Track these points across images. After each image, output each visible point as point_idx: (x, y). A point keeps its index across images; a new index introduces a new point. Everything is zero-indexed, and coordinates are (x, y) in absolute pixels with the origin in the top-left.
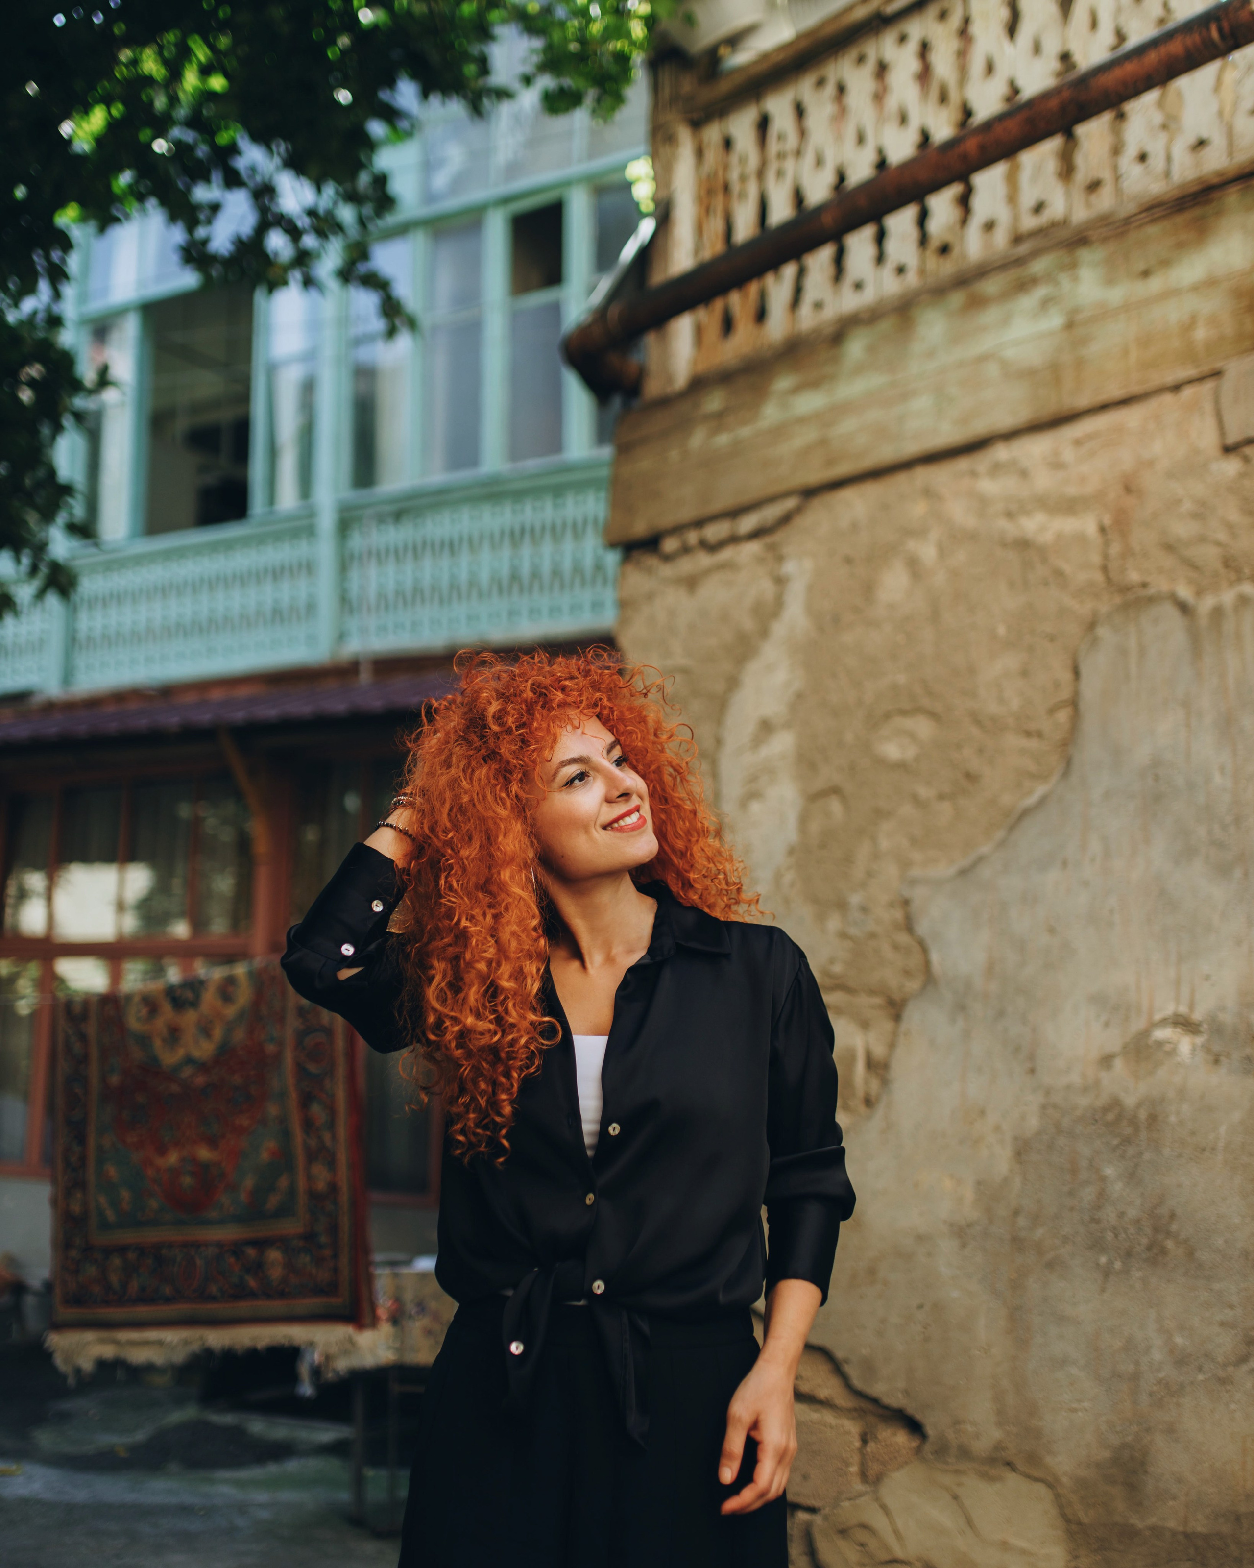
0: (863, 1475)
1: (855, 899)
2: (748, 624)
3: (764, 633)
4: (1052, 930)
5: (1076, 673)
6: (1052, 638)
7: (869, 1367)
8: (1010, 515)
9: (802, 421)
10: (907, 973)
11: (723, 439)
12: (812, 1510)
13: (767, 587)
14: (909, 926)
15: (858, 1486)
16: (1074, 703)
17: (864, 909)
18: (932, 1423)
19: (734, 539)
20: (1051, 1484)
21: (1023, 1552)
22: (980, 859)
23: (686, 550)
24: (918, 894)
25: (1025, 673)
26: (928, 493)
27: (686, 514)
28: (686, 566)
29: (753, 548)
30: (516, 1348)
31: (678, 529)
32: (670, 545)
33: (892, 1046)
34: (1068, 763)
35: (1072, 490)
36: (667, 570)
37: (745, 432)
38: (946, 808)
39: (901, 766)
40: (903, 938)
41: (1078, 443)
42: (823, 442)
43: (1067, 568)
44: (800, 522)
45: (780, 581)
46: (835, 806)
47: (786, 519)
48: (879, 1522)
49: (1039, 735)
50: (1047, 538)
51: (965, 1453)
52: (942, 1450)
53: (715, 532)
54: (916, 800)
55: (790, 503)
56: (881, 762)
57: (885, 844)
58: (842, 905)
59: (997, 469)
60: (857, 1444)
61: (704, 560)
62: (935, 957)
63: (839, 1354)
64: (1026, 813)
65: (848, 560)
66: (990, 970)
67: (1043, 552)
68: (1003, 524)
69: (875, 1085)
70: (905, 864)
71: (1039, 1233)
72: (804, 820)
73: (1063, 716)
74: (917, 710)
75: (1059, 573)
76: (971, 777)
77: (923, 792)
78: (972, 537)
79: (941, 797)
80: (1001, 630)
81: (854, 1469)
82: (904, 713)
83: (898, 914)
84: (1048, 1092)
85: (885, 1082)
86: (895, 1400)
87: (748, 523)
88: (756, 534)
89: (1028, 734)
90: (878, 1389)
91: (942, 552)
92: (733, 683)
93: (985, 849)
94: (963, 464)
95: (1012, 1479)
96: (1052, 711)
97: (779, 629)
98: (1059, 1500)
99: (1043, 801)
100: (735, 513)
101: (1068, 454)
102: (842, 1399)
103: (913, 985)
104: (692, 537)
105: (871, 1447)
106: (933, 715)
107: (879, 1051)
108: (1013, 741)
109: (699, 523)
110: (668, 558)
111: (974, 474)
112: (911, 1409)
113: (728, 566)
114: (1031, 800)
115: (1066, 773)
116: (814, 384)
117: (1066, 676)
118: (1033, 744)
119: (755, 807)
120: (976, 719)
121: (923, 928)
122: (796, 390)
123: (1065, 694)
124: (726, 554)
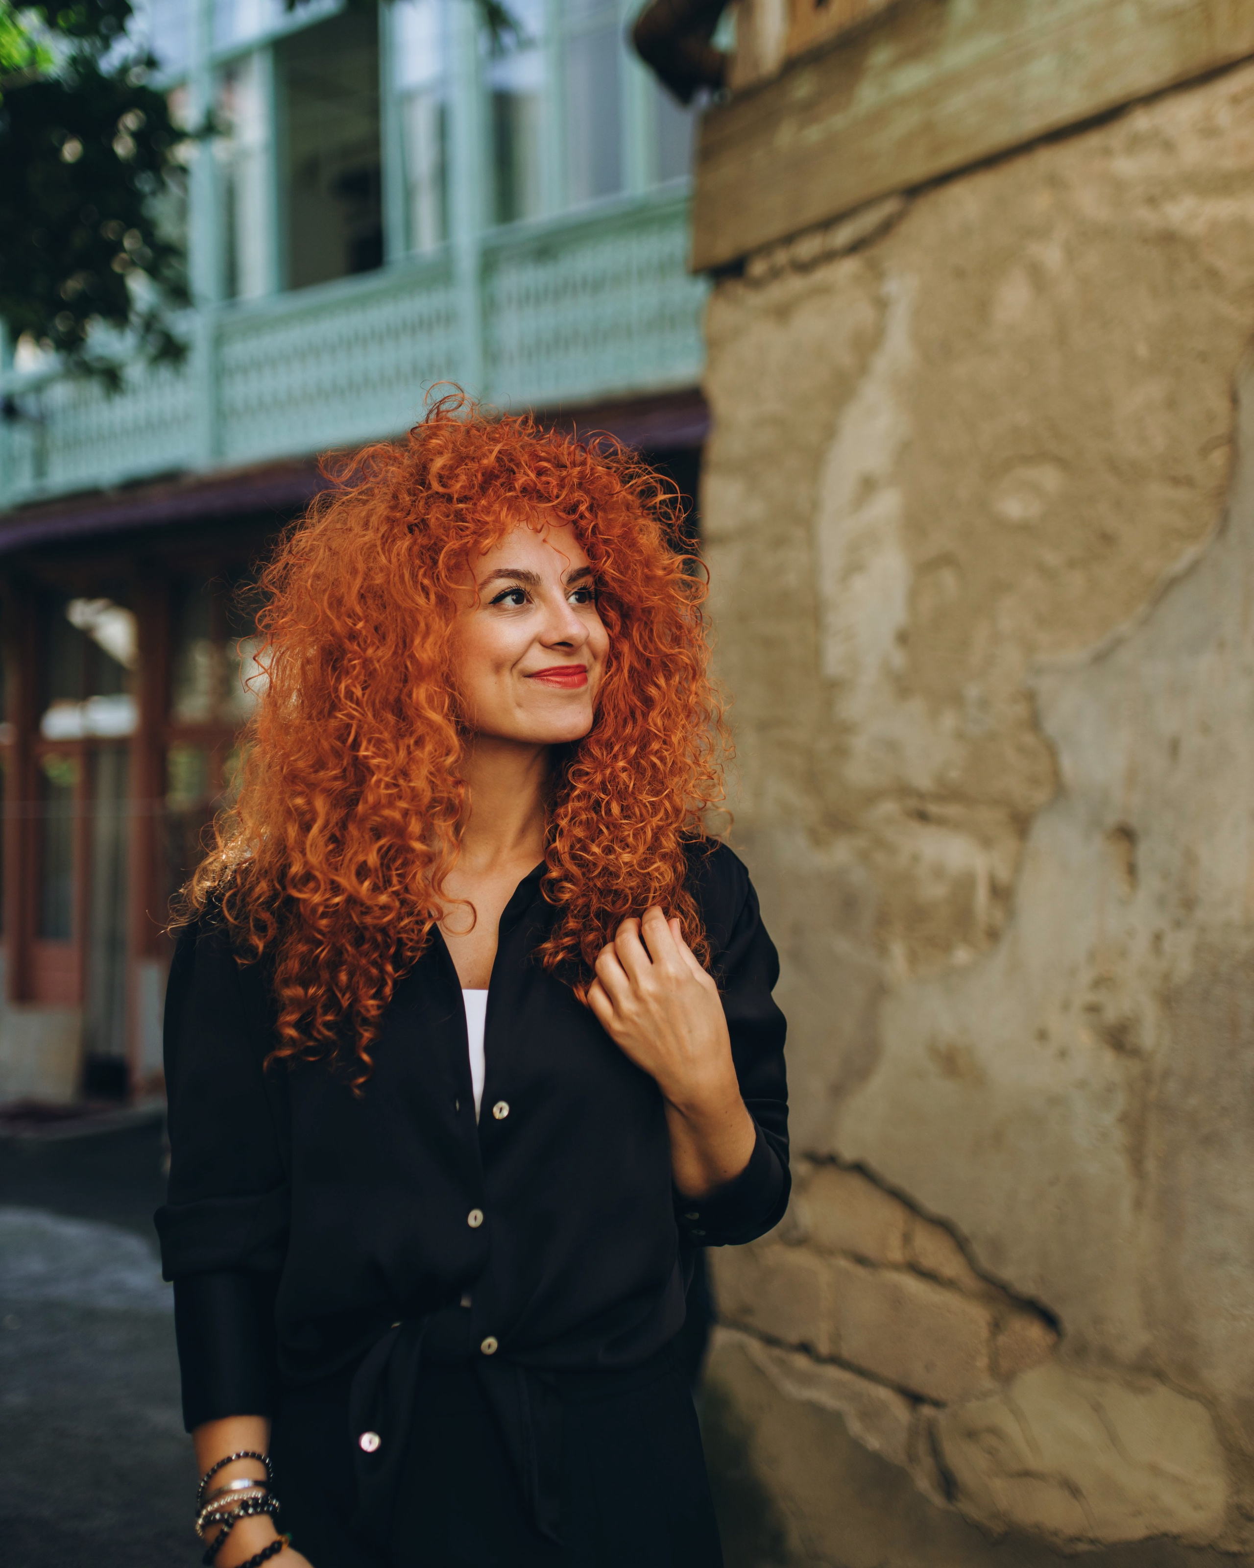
0: (994, 1370)
1: (973, 691)
2: (846, 359)
3: (863, 369)
4: (1206, 729)
5: (1234, 400)
6: (1203, 357)
7: (996, 1247)
8: (1152, 201)
9: (903, 102)
10: (1034, 781)
11: (814, 134)
12: (937, 1404)
13: (865, 313)
14: (1034, 722)
15: (987, 1383)
16: (1232, 440)
17: (984, 704)
18: (1069, 1316)
19: (829, 257)
20: (1210, 1401)
21: (1176, 1480)
22: (1118, 642)
23: (775, 274)
24: (1045, 685)
25: (1171, 404)
26: (1054, 182)
27: (775, 228)
28: (777, 292)
29: (848, 267)
30: (369, 1442)
31: (766, 249)
32: (758, 268)
33: (1017, 867)
34: (1225, 518)
35: (1229, 163)
36: (755, 299)
37: (838, 121)
38: (1077, 580)
39: (1024, 528)
40: (1029, 739)
41: (1235, 100)
42: (928, 127)
43: (1222, 264)
44: (906, 228)
45: (882, 304)
46: (948, 579)
47: (886, 228)
48: (1011, 1427)
49: (1188, 482)
50: (1197, 228)
51: (1107, 1357)
52: (1081, 1351)
53: (807, 248)
54: (1043, 570)
55: (889, 207)
56: (1002, 525)
57: (1006, 623)
58: (956, 699)
59: (1135, 143)
60: (984, 1333)
61: (795, 284)
62: (1067, 763)
63: (965, 1227)
64: (1174, 582)
65: (960, 274)
66: (1132, 777)
67: (1192, 246)
68: (1144, 214)
69: (999, 916)
70: (1029, 648)
71: (1193, 1101)
72: (913, 596)
73: (1218, 457)
74: (1041, 457)
75: (1212, 273)
76: (1107, 539)
77: (1052, 558)
78: (1105, 232)
79: (1072, 564)
80: (1142, 350)
81: (982, 1362)
82: (1027, 460)
83: (1021, 710)
84: (1203, 929)
85: (1011, 913)
86: (1028, 1288)
87: (843, 235)
88: (855, 247)
89: (1176, 481)
90: (1008, 1273)
91: (1070, 254)
92: (830, 432)
93: (1124, 627)
94: (1094, 140)
95: (1163, 1393)
96: (1205, 451)
97: (881, 364)
98: (1218, 1422)
99: (1193, 568)
100: (827, 224)
101: (1224, 117)
102: (969, 1281)
103: (1041, 796)
104: (781, 257)
105: (1002, 1339)
106: (1061, 463)
107: (1003, 874)
108: (1157, 491)
109: (789, 239)
110: (757, 284)
111: (1107, 152)
112: (1046, 1298)
113: (825, 290)
114: (1179, 566)
115: (1223, 529)
116: (913, 55)
117: (1220, 405)
118: (1182, 494)
119: (859, 583)
120: (1113, 465)
121: (1052, 726)
122: (898, 62)
123: (1221, 428)
124: (821, 275)
